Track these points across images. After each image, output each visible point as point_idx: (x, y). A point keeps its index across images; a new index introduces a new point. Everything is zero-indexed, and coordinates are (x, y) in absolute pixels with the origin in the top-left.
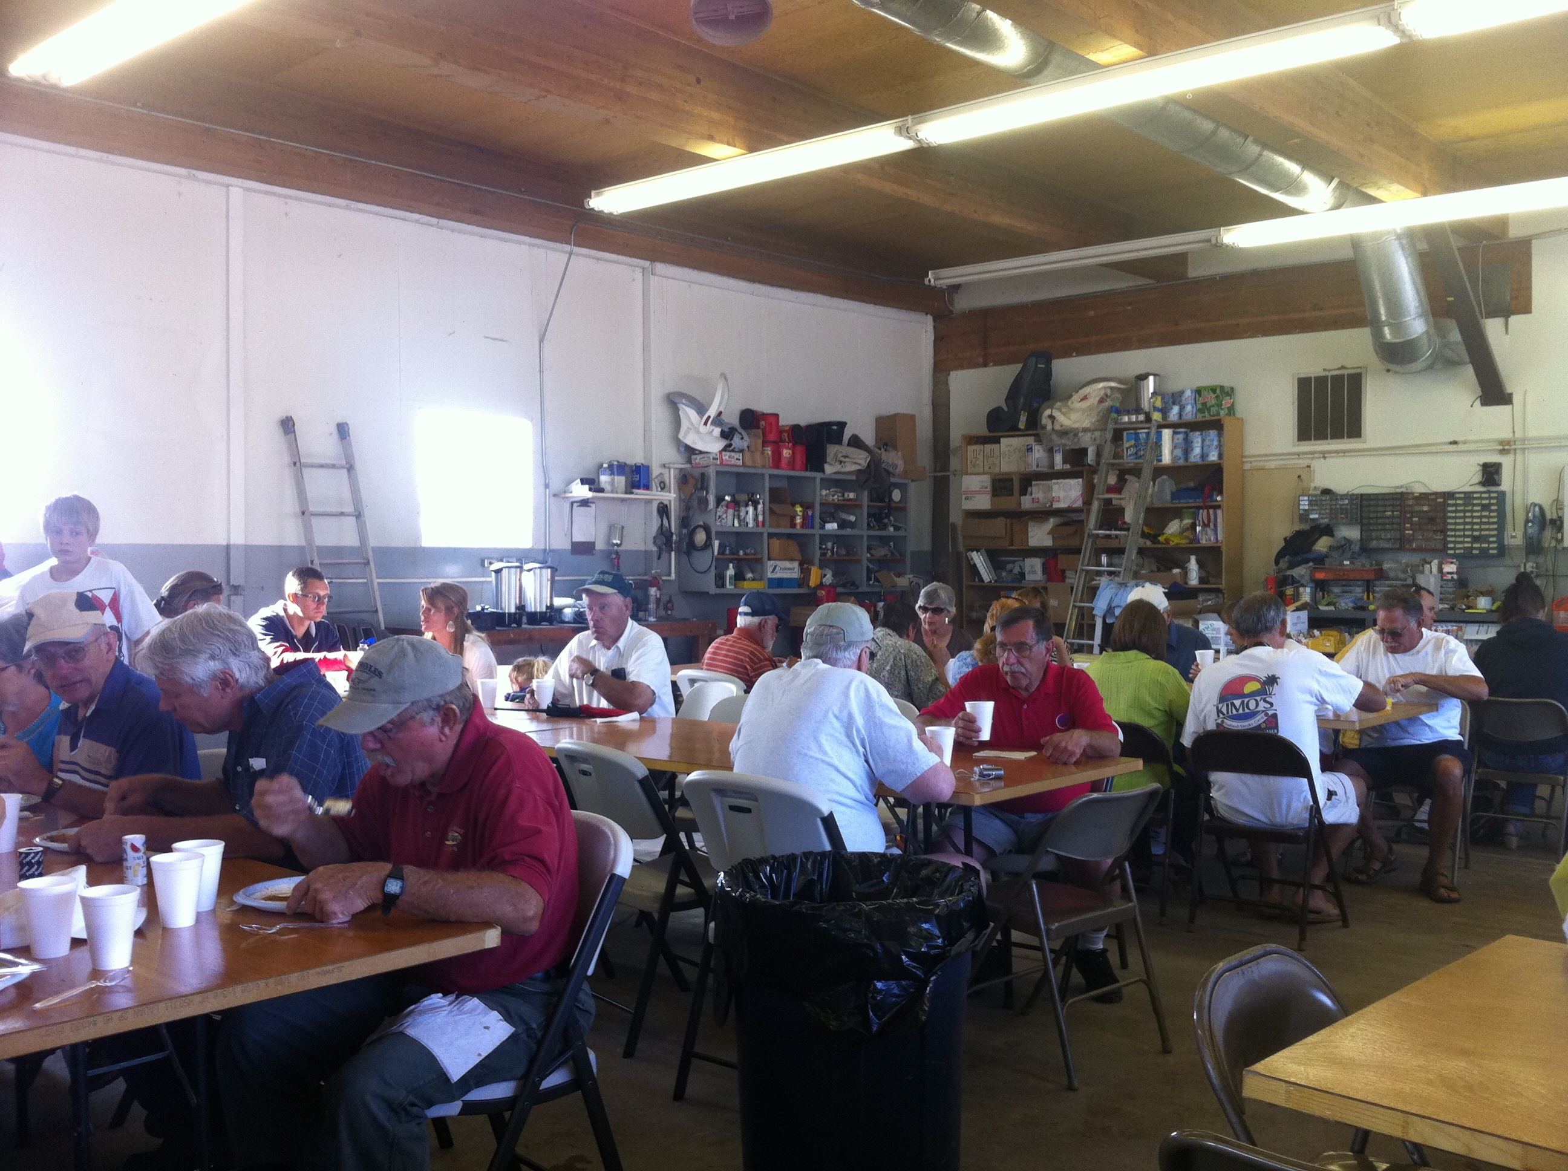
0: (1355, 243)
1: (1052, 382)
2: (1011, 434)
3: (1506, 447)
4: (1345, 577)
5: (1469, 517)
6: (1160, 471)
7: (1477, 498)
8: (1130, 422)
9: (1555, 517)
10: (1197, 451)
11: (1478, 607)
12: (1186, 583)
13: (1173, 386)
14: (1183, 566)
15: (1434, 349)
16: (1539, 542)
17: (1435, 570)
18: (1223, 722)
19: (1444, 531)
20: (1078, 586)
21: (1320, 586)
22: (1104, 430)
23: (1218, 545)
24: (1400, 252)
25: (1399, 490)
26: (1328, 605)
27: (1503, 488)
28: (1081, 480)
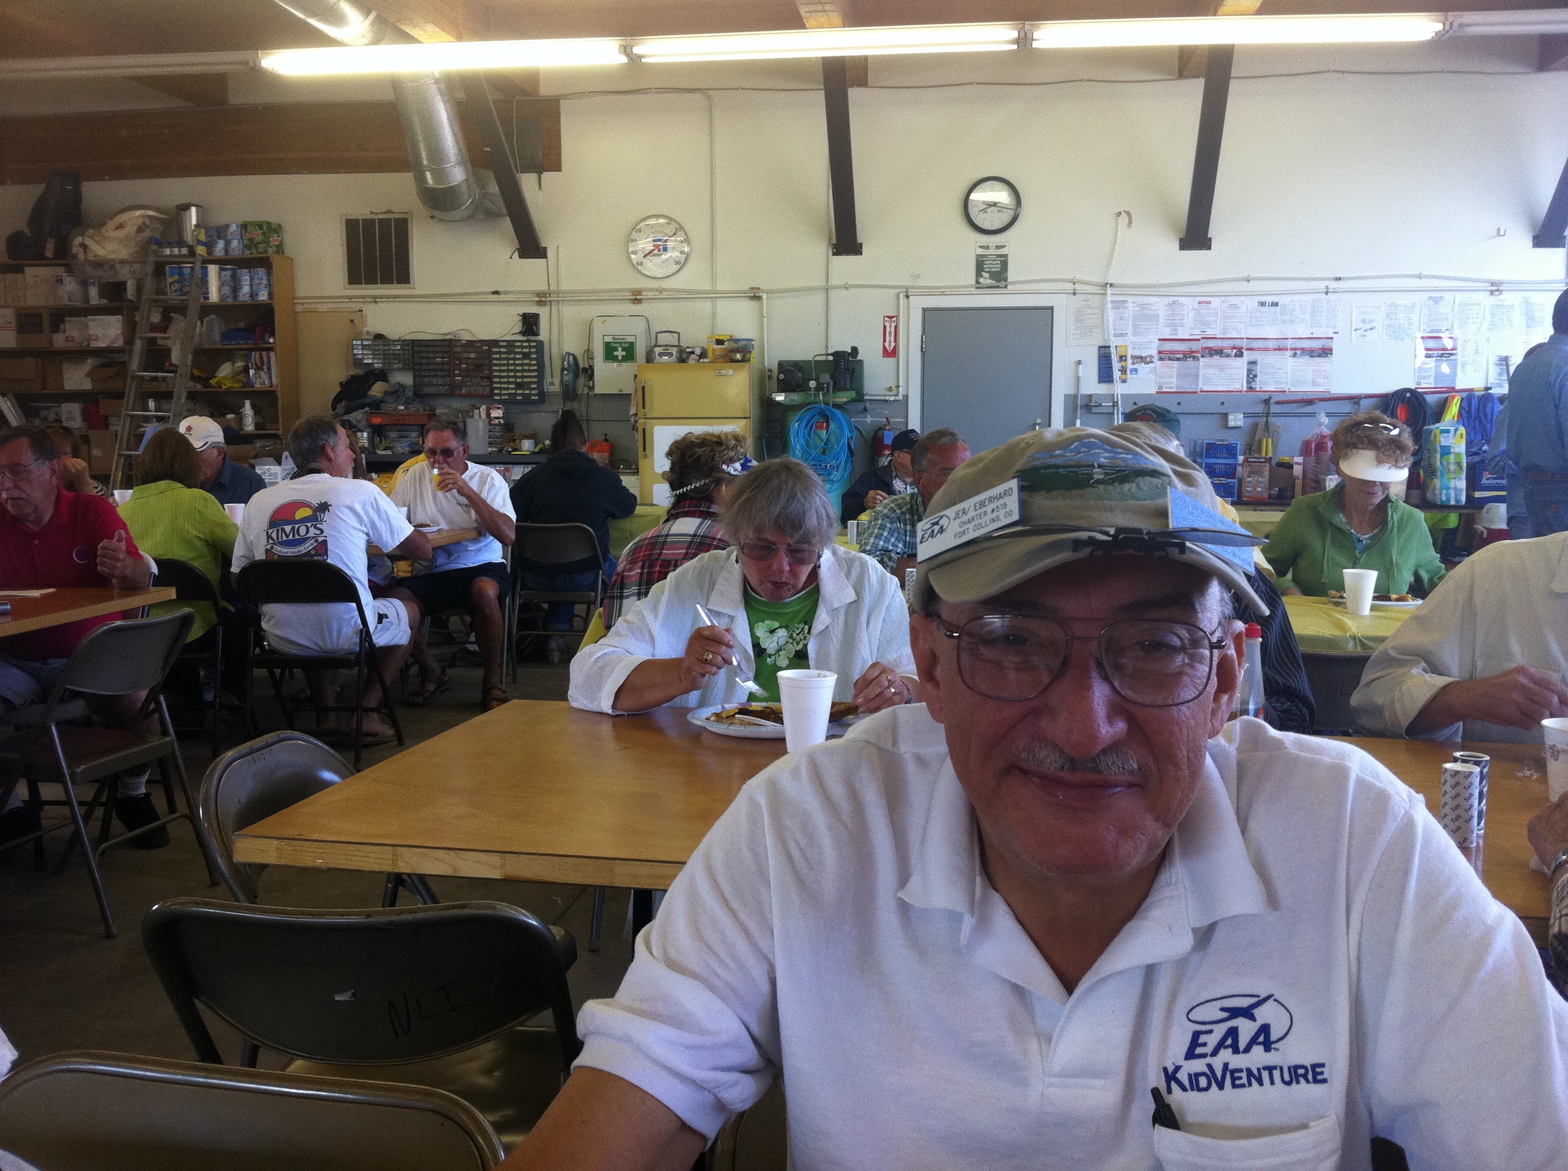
0: (395, 84)
1: (82, 208)
2: (35, 262)
3: (542, 299)
4: (401, 422)
5: (512, 364)
6: (207, 310)
7: (518, 347)
8: (172, 256)
9: (587, 366)
10: (246, 289)
11: (523, 449)
12: (243, 430)
13: (218, 220)
14: (237, 410)
15: (475, 196)
16: (574, 389)
17: (483, 415)
18: (272, 548)
19: (490, 378)
20: (122, 434)
21: (377, 431)
22: (143, 263)
23: (272, 389)
24: (439, 97)
25: (447, 337)
26: (385, 449)
27: (540, 338)
28: (120, 317)
